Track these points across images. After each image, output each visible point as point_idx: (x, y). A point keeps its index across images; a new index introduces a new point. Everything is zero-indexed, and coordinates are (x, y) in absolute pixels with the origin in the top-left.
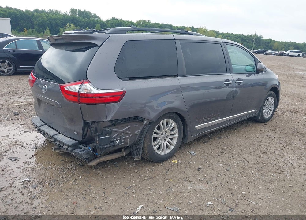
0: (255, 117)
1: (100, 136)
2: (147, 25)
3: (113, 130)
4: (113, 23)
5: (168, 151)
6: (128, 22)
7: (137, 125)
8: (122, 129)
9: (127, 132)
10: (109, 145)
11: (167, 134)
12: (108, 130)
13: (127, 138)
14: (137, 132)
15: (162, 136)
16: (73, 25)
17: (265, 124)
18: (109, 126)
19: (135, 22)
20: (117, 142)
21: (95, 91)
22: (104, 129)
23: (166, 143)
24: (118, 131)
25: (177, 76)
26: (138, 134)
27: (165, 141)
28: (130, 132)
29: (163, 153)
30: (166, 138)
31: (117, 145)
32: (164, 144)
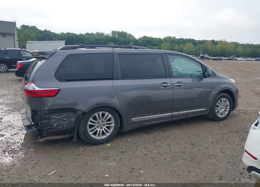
0: (206, 115)
1: (41, 120)
2: (172, 40)
3: (52, 116)
4: (144, 41)
5: (104, 137)
6: (157, 38)
7: (72, 115)
8: (59, 117)
9: (64, 119)
10: (48, 128)
11: (103, 123)
12: (48, 116)
13: (65, 124)
14: (72, 120)
15: (98, 125)
16: (112, 43)
17: (218, 123)
18: (49, 114)
19: (162, 39)
20: (55, 126)
21: (37, 89)
22: (45, 115)
23: (102, 131)
24: (56, 118)
25: (112, 79)
26: (73, 122)
27: (101, 128)
28: (66, 120)
29: (99, 138)
30: (103, 127)
31: (55, 128)
32: (100, 131)
